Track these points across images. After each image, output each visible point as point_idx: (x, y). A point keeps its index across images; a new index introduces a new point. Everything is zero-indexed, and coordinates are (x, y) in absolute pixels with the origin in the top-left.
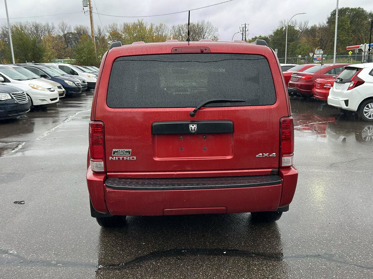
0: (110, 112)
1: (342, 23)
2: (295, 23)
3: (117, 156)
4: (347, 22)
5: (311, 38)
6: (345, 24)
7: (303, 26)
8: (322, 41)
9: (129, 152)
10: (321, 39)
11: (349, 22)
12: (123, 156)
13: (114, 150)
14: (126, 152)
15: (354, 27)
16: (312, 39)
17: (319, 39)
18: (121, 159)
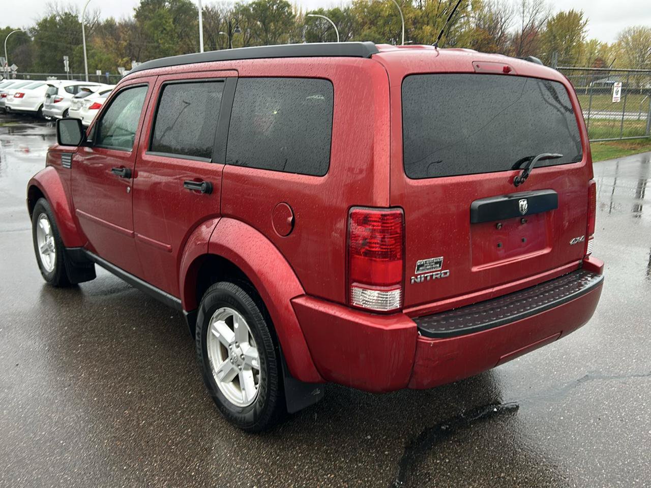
0: (412, 187)
1: (160, 19)
2: (77, 10)
3: (422, 274)
4: (169, 18)
5: (110, 41)
6: (166, 22)
7: (91, 17)
8: (132, 48)
9: (439, 263)
10: (130, 45)
11: (171, 20)
12: (431, 272)
13: (419, 262)
14: (436, 263)
15: (179, 30)
16: (115, 43)
17: (125, 44)
18: (428, 278)
